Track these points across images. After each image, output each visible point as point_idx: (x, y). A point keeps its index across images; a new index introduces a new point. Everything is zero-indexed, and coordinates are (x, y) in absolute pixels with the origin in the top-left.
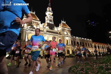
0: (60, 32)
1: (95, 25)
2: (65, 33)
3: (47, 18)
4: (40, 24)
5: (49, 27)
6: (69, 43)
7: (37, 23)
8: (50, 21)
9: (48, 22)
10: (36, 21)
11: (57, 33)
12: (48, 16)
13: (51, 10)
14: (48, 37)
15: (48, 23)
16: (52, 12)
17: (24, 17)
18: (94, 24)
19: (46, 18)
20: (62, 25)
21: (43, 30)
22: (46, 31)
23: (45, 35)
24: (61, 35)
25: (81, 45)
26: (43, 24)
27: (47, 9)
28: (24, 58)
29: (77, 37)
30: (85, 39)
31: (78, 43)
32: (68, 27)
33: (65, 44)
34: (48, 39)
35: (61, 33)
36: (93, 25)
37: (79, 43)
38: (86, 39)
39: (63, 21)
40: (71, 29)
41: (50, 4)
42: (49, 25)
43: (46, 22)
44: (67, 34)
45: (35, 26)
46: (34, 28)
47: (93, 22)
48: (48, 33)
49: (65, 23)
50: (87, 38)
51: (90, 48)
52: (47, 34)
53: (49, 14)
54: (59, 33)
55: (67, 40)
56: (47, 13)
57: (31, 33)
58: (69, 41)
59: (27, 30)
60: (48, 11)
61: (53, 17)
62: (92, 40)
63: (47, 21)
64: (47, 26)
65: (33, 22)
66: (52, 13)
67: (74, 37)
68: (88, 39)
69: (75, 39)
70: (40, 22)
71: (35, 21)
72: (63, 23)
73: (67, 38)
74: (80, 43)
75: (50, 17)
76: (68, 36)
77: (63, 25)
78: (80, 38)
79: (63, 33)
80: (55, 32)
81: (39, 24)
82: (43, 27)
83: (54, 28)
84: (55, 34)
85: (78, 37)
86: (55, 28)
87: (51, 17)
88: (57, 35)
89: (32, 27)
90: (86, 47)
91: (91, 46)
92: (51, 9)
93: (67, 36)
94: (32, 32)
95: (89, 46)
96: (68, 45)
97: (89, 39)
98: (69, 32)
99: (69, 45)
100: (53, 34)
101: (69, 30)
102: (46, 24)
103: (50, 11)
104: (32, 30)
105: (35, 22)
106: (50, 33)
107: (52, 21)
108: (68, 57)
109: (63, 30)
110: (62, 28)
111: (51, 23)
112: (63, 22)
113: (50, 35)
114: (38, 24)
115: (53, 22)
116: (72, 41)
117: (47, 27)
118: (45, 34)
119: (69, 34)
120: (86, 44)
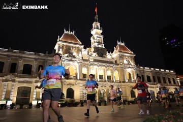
0: (116, 61)
1: (178, 44)
2: (125, 62)
3: (94, 39)
4: (83, 50)
5: (98, 54)
6: (134, 78)
7: (78, 48)
8: (99, 43)
9: (96, 45)
10: (77, 46)
11: (111, 63)
12: (95, 36)
13: (99, 26)
14: (97, 70)
15: (95, 48)
16: (101, 29)
17: (58, 40)
18: (176, 42)
19: (92, 39)
20: (118, 48)
21: (87, 59)
22: (92, 60)
23: (91, 66)
24: (118, 65)
25: (155, 81)
26: (88, 49)
27: (93, 25)
28: (60, 105)
29: (146, 68)
30: (161, 70)
31: (148, 77)
32: (130, 51)
33: (126, 80)
34: (97, 73)
35: (118, 62)
36: (174, 45)
37: (152, 78)
38: (163, 70)
39: (119, 42)
40: (134, 54)
41: (96, 17)
42: (97, 50)
43: (92, 46)
44: (128, 64)
45: (75, 54)
46: (74, 57)
47: (175, 40)
48: (96, 63)
49: (124, 44)
50: (165, 69)
51: (172, 85)
52: (95, 65)
53: (97, 33)
54: (114, 62)
55: (130, 74)
56: (93, 32)
57: (69, 65)
58: (133, 75)
59: (64, 60)
60: (94, 28)
61: (102, 37)
62: (175, 71)
63: (94, 44)
64: (94, 52)
65: (73, 47)
66: (102, 31)
67: (142, 67)
68: (167, 71)
69: (144, 72)
70: (82, 47)
71: (74, 45)
72: (120, 46)
73: (129, 70)
74: (154, 77)
75: (98, 37)
76: (131, 66)
77: (120, 49)
78: (152, 69)
79: (121, 61)
80: (109, 60)
81: (81, 50)
82: (88, 54)
83: (106, 54)
84: (108, 65)
85: (148, 68)
86: (108, 54)
87: (100, 38)
88: (112, 65)
89: (71, 55)
90: (165, 84)
91: (175, 83)
92: (98, 24)
93: (129, 67)
94: (71, 63)
95: (170, 82)
96: (131, 82)
97: (170, 70)
98: (131, 60)
99: (133, 82)
100: (104, 64)
101: (131, 57)
102: (93, 50)
103: (97, 28)
104: (71, 60)
105: (75, 47)
106: (100, 64)
107: (102, 43)
108: (133, 102)
109: (121, 57)
110: (119, 53)
111: (100, 46)
112: (121, 44)
113: (100, 67)
114: (79, 50)
115: (103, 45)
116: (137, 74)
117: (94, 54)
118: (92, 64)
119: (132, 63)
120: (164, 79)
